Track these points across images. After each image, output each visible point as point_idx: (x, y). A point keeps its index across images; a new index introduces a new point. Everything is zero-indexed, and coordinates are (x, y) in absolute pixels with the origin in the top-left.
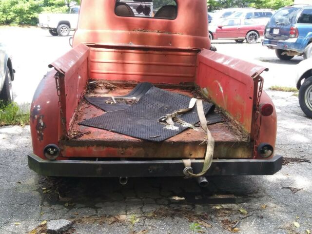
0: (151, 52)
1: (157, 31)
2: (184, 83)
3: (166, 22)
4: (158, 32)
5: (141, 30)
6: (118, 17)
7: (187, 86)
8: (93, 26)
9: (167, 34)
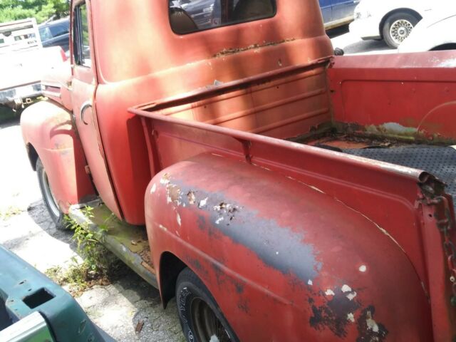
0: (254, 88)
1: (253, 46)
2: (316, 127)
3: (264, 25)
4: (256, 47)
5: (227, 52)
6: (181, 37)
7: (322, 130)
8: (143, 68)
9: (271, 46)
